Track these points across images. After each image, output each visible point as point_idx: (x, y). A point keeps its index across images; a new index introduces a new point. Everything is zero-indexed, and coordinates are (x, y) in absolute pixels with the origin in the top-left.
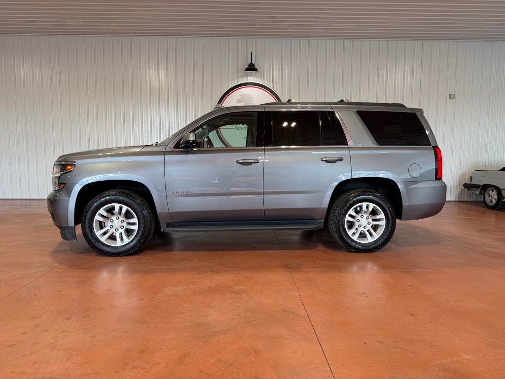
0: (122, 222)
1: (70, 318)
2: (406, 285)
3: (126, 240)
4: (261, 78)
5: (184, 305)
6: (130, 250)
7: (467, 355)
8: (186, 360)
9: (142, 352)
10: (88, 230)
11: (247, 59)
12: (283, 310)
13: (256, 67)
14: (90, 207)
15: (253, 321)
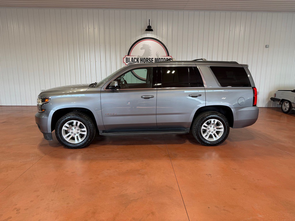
0: (78, 130)
1: (55, 192)
2: (233, 169)
3: (80, 140)
4: (155, 34)
5: (114, 183)
6: (82, 145)
7: (260, 215)
8: (117, 218)
9: (94, 213)
10: (59, 135)
11: (147, 23)
12: (167, 186)
13: (152, 28)
14: (60, 122)
15: (151, 193)
